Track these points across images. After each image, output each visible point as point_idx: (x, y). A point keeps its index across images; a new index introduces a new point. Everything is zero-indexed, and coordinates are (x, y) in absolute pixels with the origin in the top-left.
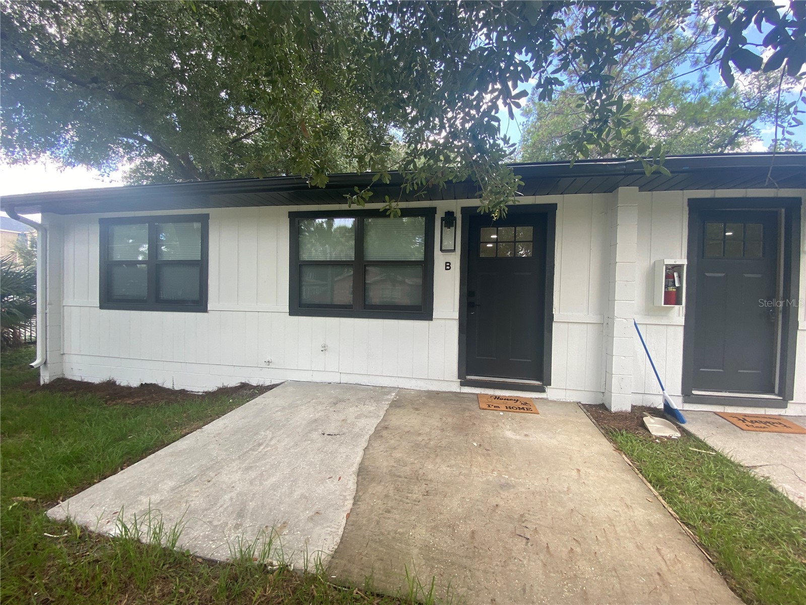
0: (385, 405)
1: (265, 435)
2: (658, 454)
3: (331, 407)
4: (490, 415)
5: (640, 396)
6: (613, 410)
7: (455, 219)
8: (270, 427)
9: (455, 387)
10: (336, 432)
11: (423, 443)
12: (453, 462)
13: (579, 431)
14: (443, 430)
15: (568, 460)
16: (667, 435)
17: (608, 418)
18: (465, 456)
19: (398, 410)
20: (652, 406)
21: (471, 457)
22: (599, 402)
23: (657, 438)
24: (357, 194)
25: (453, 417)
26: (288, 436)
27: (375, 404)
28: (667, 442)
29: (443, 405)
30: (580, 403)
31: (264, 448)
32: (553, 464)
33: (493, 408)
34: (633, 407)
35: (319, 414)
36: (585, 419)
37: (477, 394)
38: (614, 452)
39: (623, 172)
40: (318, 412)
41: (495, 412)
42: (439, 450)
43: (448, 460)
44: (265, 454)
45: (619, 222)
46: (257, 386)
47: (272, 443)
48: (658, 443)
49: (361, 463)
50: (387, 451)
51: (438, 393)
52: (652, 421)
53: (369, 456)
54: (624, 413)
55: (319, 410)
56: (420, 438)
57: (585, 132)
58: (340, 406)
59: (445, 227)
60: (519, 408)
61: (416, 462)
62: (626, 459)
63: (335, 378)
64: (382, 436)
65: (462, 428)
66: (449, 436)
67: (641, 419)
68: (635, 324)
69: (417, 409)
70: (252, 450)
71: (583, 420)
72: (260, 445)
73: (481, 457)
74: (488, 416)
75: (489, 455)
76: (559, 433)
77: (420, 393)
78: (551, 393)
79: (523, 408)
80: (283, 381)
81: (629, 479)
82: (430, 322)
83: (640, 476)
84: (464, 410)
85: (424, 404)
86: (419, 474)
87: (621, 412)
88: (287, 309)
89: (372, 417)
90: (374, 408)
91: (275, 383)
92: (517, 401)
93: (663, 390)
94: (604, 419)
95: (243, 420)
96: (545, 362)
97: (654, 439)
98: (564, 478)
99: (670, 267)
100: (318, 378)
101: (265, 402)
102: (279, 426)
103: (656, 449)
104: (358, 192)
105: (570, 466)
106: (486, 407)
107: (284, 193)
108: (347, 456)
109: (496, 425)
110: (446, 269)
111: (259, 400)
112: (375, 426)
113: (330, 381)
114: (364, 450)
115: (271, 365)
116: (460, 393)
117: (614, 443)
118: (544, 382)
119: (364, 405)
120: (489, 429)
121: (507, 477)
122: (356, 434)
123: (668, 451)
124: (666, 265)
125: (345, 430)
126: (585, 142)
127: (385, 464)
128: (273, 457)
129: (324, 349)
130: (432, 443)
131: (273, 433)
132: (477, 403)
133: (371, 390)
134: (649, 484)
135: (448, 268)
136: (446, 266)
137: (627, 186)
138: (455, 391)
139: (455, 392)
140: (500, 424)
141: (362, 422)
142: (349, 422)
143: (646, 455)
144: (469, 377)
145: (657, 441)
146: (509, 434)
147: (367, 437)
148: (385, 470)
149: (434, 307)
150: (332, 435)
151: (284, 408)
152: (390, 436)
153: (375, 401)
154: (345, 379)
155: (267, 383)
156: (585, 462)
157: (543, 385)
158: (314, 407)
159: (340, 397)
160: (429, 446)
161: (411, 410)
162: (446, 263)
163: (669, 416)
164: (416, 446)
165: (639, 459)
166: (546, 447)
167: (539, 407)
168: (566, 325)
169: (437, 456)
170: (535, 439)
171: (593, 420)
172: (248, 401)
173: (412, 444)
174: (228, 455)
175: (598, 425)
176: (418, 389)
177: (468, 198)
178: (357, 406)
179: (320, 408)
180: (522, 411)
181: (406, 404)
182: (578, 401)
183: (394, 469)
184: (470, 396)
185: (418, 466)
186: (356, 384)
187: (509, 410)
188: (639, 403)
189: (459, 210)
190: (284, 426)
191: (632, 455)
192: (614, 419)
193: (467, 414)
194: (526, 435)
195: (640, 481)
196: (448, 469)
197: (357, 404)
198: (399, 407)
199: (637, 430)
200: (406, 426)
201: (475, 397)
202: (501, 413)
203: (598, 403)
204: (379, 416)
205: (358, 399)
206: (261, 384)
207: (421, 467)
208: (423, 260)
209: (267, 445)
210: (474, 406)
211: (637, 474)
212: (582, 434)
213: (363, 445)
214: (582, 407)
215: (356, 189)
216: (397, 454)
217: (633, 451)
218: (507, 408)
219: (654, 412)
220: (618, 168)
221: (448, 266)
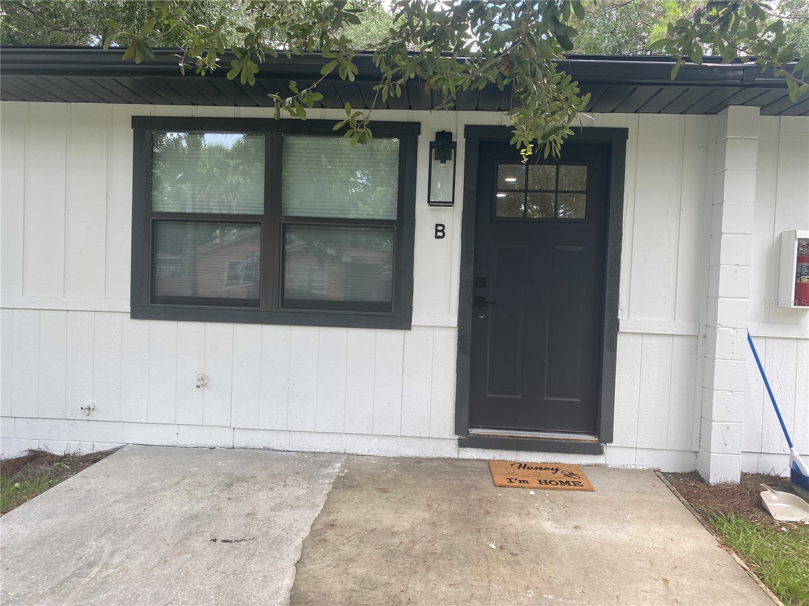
0: (326, 486)
1: (98, 547)
2: (787, 550)
3: (222, 491)
4: (513, 496)
5: (755, 457)
6: (713, 481)
7: (454, 145)
8: (107, 531)
9: (449, 449)
10: (238, 535)
11: (402, 548)
12: (458, 578)
13: (661, 517)
14: (434, 524)
15: (649, 566)
16: (798, 520)
17: (705, 494)
18: (477, 566)
19: (349, 493)
20: (773, 474)
21: (489, 567)
22: (689, 469)
23: (782, 524)
24: (291, 94)
25: (451, 502)
26: (145, 547)
27: (305, 484)
28: (798, 531)
29: (430, 481)
30: (658, 470)
31: (101, 571)
32: (623, 573)
33: (517, 483)
34: (744, 475)
35: (201, 505)
36: (669, 499)
37: (488, 461)
38: (719, 549)
39: (738, 82)
40: (198, 501)
41: (521, 491)
42: (430, 560)
43: (448, 575)
44: (105, 582)
45: (727, 166)
46: (66, 456)
47: (116, 560)
48: (784, 533)
49: (294, 589)
50: (338, 565)
51: (419, 461)
52: (774, 497)
53: (305, 576)
54: (729, 485)
55: (199, 497)
56: (396, 541)
57: (697, 21)
58: (238, 489)
59: (436, 159)
60: (561, 482)
61: (393, 581)
62: (737, 558)
63: (222, 439)
64: (325, 540)
65: (467, 520)
66: (447, 535)
67: (756, 495)
68: (749, 338)
69: (384, 491)
70: (77, 574)
71: (665, 499)
72: (91, 565)
73: (504, 566)
74: (510, 498)
75: (517, 563)
76: (629, 522)
77: (386, 462)
78: (613, 456)
79: (567, 482)
80: (117, 445)
81: (745, 591)
82: (407, 332)
83: (762, 585)
84: (469, 488)
85: (396, 480)
86: (400, 602)
87: (726, 484)
88: (126, 305)
89: (302, 506)
90: (305, 492)
91: (102, 450)
92: (557, 470)
93: (791, 446)
94: (698, 496)
95: (47, 521)
96: (603, 403)
97: (778, 527)
98: (644, 594)
99: (805, 244)
100: (189, 438)
101: (89, 486)
102: (123, 528)
103: (783, 542)
104: (296, 91)
105: (651, 574)
106: (506, 482)
107: (126, 80)
108: (265, 577)
109: (524, 512)
110: (437, 237)
111: (74, 481)
112: (310, 523)
113: (213, 444)
114: (296, 565)
115: (94, 415)
116: (458, 460)
117: (718, 535)
118: (602, 436)
119: (285, 486)
120: (515, 520)
121: (551, 597)
122: (276, 539)
123: (802, 544)
124: (799, 239)
125: (254, 532)
126: (698, 39)
127: (338, 587)
128: (122, 587)
129: (202, 383)
130: (417, 547)
131: (114, 542)
132: (489, 476)
133: (294, 459)
134: (775, 598)
135: (440, 234)
136: (437, 231)
137: (742, 104)
138: (448, 456)
139: (450, 459)
140: (532, 511)
141: (285, 517)
142: (259, 517)
143: (767, 552)
144: (474, 431)
145: (783, 529)
146: (548, 526)
147: (299, 542)
148: (338, 598)
149: (413, 306)
150: (231, 542)
151: (128, 496)
152: (341, 539)
153: (304, 478)
154: (243, 440)
155: (86, 450)
156: (675, 567)
157: (600, 441)
158: (189, 492)
159: (236, 472)
160: (414, 553)
161: (374, 492)
162: (437, 225)
163: (798, 490)
164: (391, 555)
165: (758, 559)
166: (611, 545)
167: (593, 479)
168: (638, 339)
169: (429, 568)
170: (591, 533)
171: (682, 498)
172: (51, 486)
173: (383, 552)
174: (29, 587)
175: (690, 507)
176: (382, 454)
177: (477, 109)
178: (271, 489)
179: (200, 493)
180: (566, 486)
181: (363, 481)
182: (656, 467)
183: (355, 595)
184: (476, 464)
185: (398, 587)
186: (264, 449)
187: (544, 485)
188: (752, 470)
189: (461, 132)
190: (134, 528)
191: (747, 552)
192: (715, 496)
193: (473, 495)
194: (576, 527)
195: (763, 593)
196: (450, 590)
197: (270, 485)
198: (351, 487)
199: (751, 512)
200: (367, 521)
201: (484, 466)
202: (532, 493)
203: (687, 470)
204: (315, 505)
205: (273, 476)
206: (71, 452)
207: (403, 588)
208: (395, 218)
209: (106, 566)
210: (486, 482)
211: (757, 583)
212: (666, 521)
213: (291, 556)
214: (662, 477)
215: (293, 85)
216: (359, 570)
217: (748, 546)
218: (540, 483)
219: (776, 483)
220: (730, 74)
221: (440, 231)
